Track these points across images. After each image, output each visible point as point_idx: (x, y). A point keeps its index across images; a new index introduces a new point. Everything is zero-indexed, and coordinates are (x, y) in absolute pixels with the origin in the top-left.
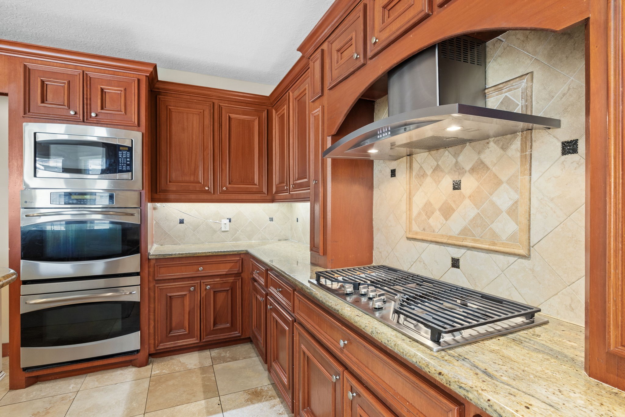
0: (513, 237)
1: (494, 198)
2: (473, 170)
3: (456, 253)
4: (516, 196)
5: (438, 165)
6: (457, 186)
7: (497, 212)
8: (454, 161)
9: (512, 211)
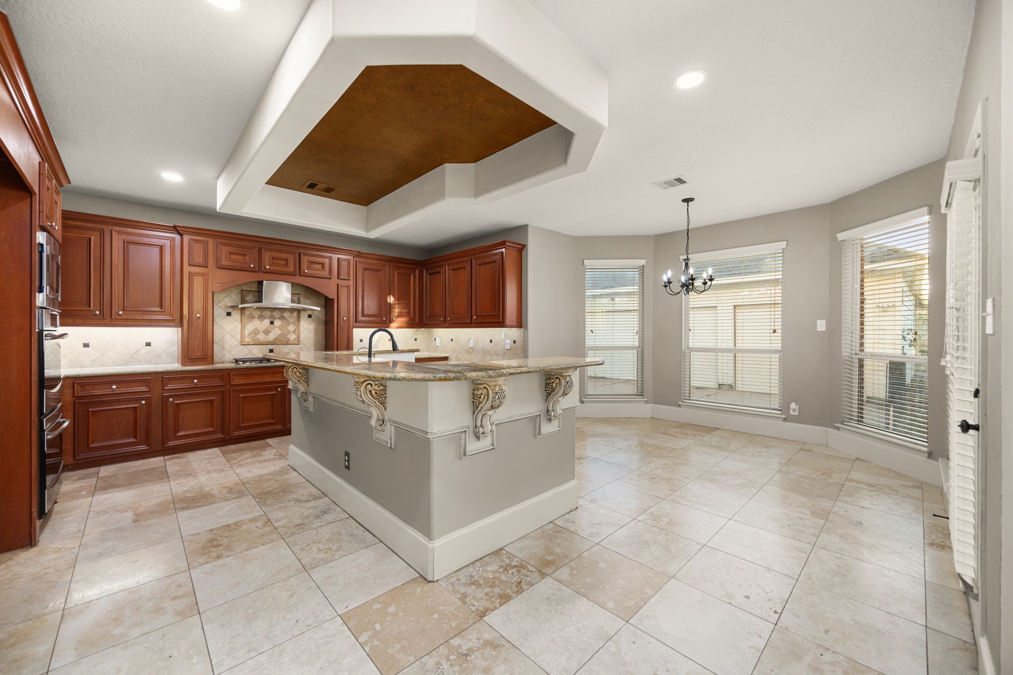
0: (294, 339)
1: (288, 328)
2: (279, 318)
3: (271, 347)
4: (295, 328)
5: (262, 314)
6: (272, 323)
7: (289, 332)
8: (271, 314)
9: (294, 332)
